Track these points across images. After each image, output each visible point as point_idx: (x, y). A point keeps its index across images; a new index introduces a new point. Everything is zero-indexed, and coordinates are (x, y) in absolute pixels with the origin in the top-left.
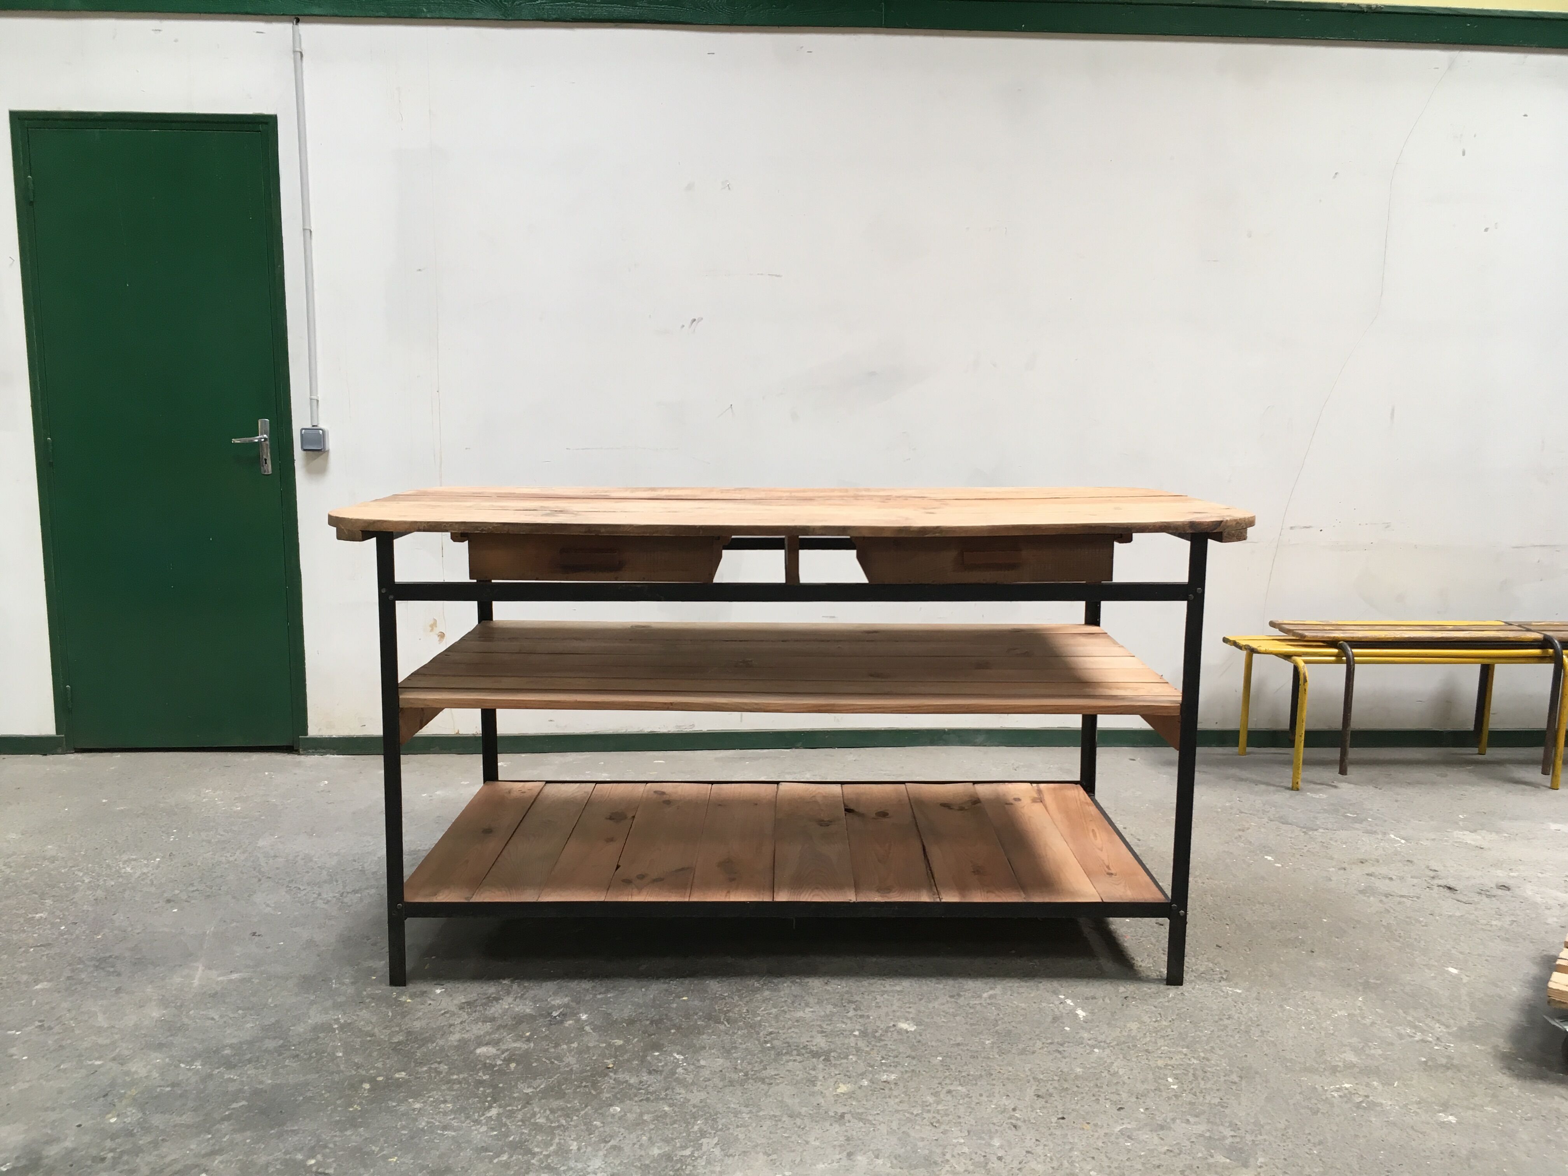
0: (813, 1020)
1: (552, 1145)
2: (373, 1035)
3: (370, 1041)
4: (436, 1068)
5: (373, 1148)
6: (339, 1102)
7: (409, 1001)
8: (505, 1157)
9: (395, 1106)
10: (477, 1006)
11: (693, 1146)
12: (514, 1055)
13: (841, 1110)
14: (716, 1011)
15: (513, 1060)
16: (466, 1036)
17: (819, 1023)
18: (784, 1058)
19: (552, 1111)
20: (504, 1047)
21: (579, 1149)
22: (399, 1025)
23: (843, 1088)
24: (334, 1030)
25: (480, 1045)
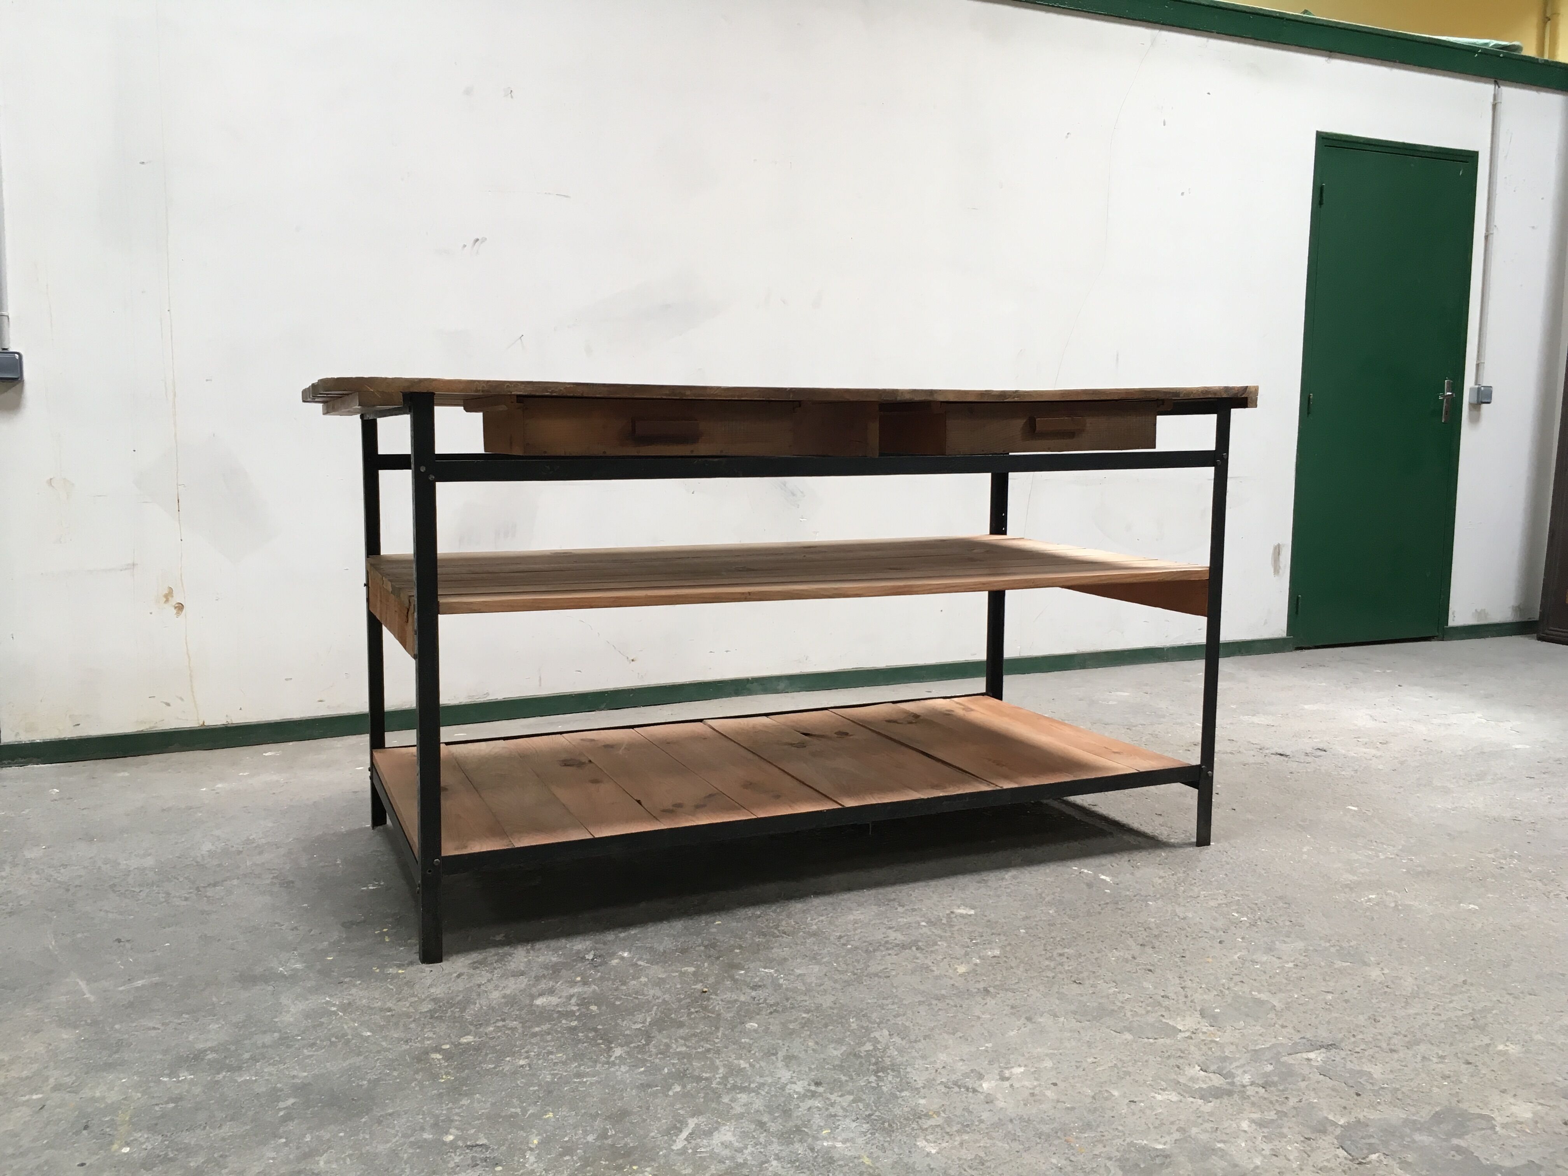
0: (870, 920)
1: (717, 1068)
2: (390, 1010)
3: (392, 1015)
4: (504, 1026)
5: (513, 1110)
6: (419, 1077)
7: (400, 971)
8: (677, 1088)
9: (494, 1068)
10: (492, 963)
11: (869, 1040)
12: (584, 998)
13: (981, 986)
14: (762, 928)
15: (589, 1003)
16: (508, 992)
17: (878, 921)
18: (878, 954)
19: (685, 1039)
20: (565, 994)
21: (751, 1065)
22: (413, 995)
23: (962, 969)
24: (335, 1013)
25: (533, 997)
